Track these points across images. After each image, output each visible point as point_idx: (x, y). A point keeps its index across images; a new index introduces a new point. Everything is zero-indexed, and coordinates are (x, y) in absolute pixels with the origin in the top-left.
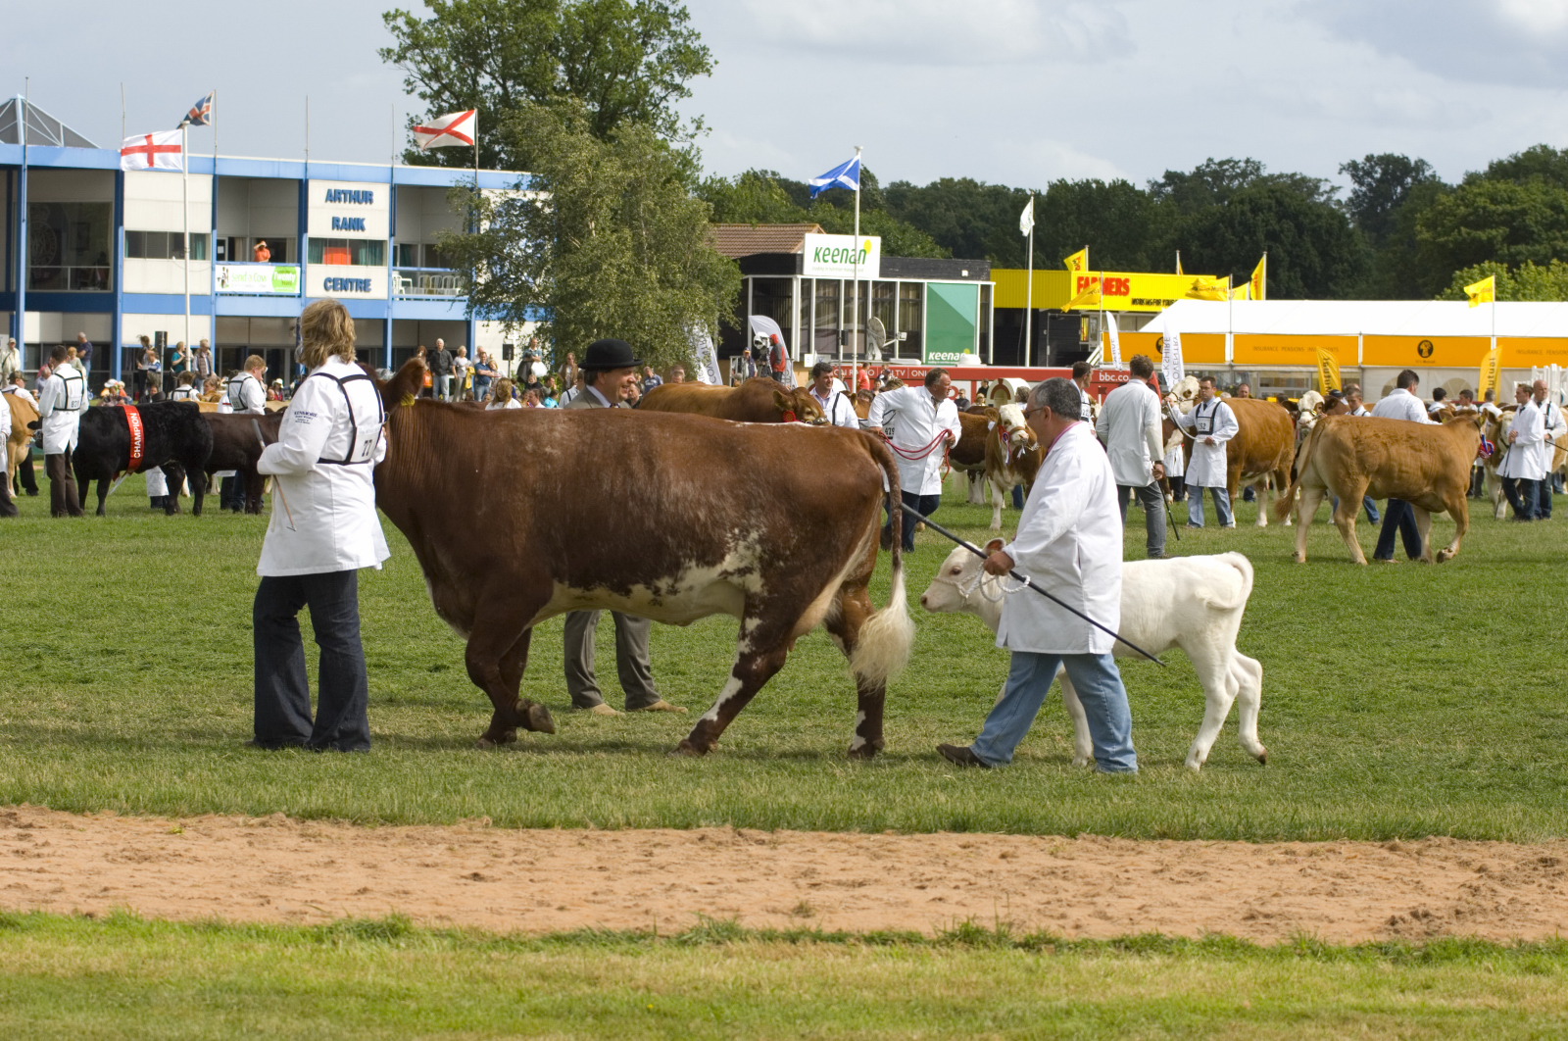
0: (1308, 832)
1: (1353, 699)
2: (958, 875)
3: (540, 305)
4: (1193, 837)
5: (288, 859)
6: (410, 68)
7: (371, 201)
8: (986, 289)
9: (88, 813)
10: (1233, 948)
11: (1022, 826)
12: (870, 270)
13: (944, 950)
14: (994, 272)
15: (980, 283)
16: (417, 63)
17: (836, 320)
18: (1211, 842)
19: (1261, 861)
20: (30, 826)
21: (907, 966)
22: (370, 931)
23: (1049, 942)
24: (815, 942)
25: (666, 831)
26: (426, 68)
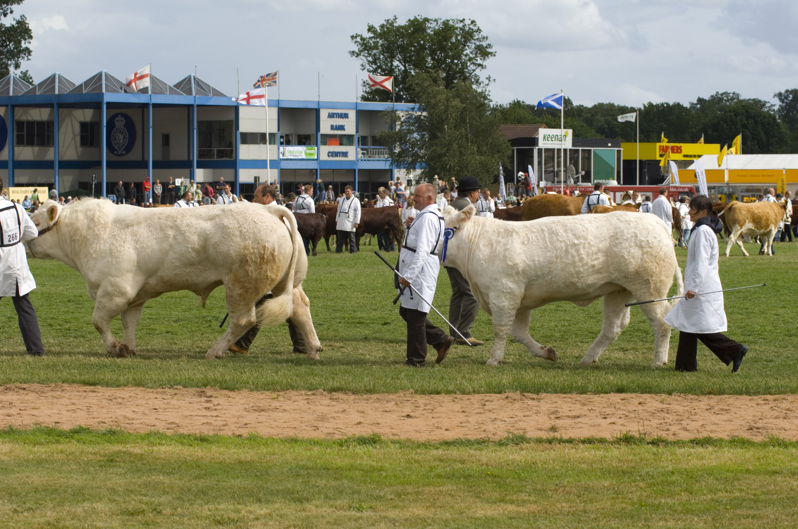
0: (773, 391)
1: (788, 331)
2: (621, 412)
3: (422, 161)
4: (723, 394)
5: (325, 410)
6: (362, 60)
7: (348, 118)
8: (619, 152)
9: (236, 390)
10: (744, 443)
11: (648, 390)
12: (568, 144)
13: (617, 446)
14: (622, 144)
15: (616, 149)
16: (366, 57)
17: (553, 166)
18: (731, 396)
19: (753, 403)
20: (211, 396)
21: (601, 453)
22: (363, 441)
23: (663, 441)
24: (560, 443)
25: (491, 395)
26: (370, 59)
